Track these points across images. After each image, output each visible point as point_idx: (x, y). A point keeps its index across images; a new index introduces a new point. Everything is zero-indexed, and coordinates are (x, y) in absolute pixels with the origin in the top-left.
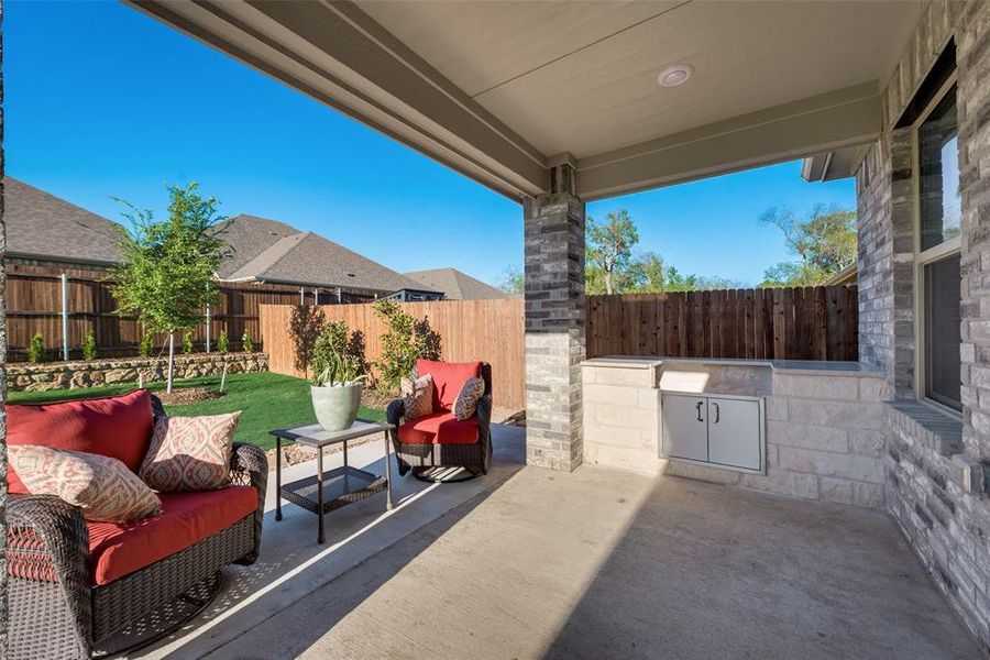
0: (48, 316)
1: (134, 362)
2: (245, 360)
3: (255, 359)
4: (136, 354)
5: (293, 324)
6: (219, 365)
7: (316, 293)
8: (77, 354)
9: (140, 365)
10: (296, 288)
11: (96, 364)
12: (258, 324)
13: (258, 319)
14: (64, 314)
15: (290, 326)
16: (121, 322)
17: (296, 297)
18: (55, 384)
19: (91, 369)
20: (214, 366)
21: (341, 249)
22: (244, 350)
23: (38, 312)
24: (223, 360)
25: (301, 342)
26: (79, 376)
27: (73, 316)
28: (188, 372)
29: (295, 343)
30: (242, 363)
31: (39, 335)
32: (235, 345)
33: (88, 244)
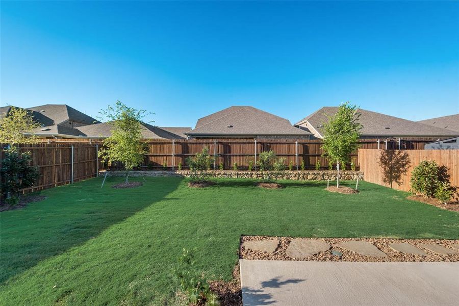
0: (293, 156)
1: (315, 172)
2: (353, 174)
3: (357, 174)
4: (314, 169)
5: (381, 159)
6: (343, 176)
7: (386, 141)
8: (300, 169)
9: (317, 174)
10: (375, 140)
11: (306, 172)
12: (357, 158)
13: (357, 155)
14: (297, 154)
15: (379, 160)
16: (310, 157)
17: (375, 144)
18: (296, 178)
19: (304, 174)
20: (341, 176)
21: (377, 115)
22: (351, 169)
23: (291, 154)
24: (344, 174)
25: (387, 169)
26: (301, 176)
27: (299, 155)
28: (332, 177)
29: (383, 169)
30: (352, 176)
31: (291, 162)
32: (348, 167)
33: (286, 128)
